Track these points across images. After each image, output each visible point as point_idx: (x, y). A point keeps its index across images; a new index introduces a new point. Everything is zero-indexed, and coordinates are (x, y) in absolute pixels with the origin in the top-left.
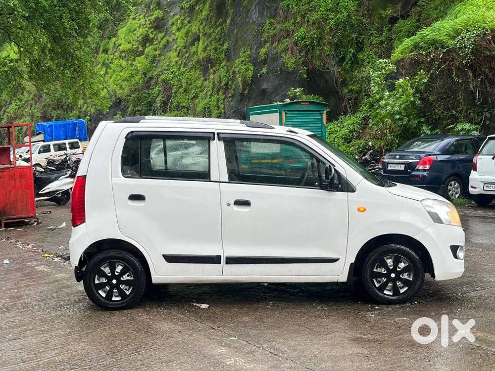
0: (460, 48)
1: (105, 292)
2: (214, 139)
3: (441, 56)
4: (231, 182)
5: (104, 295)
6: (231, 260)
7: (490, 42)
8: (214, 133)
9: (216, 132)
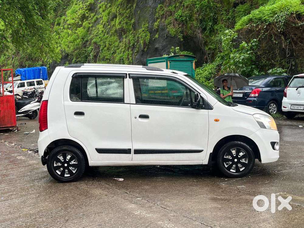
0: (276, 22)
1: (60, 171)
2: (126, 78)
3: (265, 27)
4: (137, 103)
5: (59, 173)
6: (137, 152)
7: (295, 18)
8: (126, 74)
9: (128, 73)
